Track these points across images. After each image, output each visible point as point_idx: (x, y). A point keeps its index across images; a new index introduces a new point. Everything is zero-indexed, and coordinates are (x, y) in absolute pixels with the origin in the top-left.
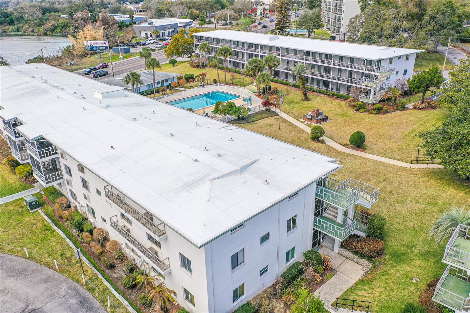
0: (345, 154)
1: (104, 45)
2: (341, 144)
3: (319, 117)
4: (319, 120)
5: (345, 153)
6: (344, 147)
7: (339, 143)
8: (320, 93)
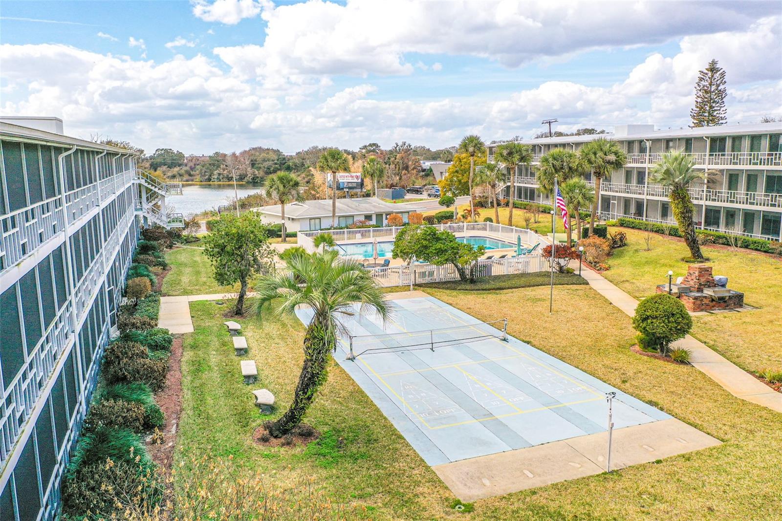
0: (763, 413)
1: (355, 180)
2: (761, 377)
3: (708, 292)
4: (706, 301)
5: (765, 408)
6: (768, 389)
7: (752, 373)
8: (747, 247)
